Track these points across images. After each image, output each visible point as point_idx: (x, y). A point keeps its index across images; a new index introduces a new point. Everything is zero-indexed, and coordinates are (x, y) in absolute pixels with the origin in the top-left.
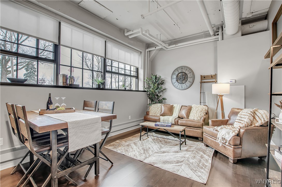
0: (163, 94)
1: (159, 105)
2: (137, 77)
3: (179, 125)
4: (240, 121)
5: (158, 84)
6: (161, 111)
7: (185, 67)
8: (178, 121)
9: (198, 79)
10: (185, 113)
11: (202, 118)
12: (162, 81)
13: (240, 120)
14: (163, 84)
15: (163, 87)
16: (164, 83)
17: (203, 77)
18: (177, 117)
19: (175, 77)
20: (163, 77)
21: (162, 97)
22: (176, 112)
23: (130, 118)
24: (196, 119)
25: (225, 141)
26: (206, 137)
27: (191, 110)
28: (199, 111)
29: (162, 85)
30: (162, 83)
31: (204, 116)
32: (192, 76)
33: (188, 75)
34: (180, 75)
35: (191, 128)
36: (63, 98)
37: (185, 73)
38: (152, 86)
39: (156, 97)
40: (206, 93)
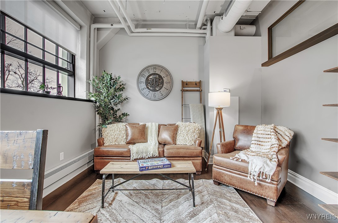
1: (121, 125)
2: (72, 74)
4: (258, 143)
5: (115, 90)
6: (127, 136)
7: (159, 66)
10: (171, 136)
11: (197, 141)
12: (121, 86)
13: (258, 141)
14: (122, 90)
15: (124, 94)
16: (124, 88)
17: (185, 84)
18: (158, 143)
19: (143, 80)
21: (121, 111)
22: (153, 136)
24: (188, 144)
25: (264, 177)
27: (178, 130)
29: (121, 91)
31: (200, 139)
32: (170, 80)
33: (164, 79)
34: (151, 77)
37: (160, 76)
38: (104, 91)
39: (111, 111)
40: (190, 106)
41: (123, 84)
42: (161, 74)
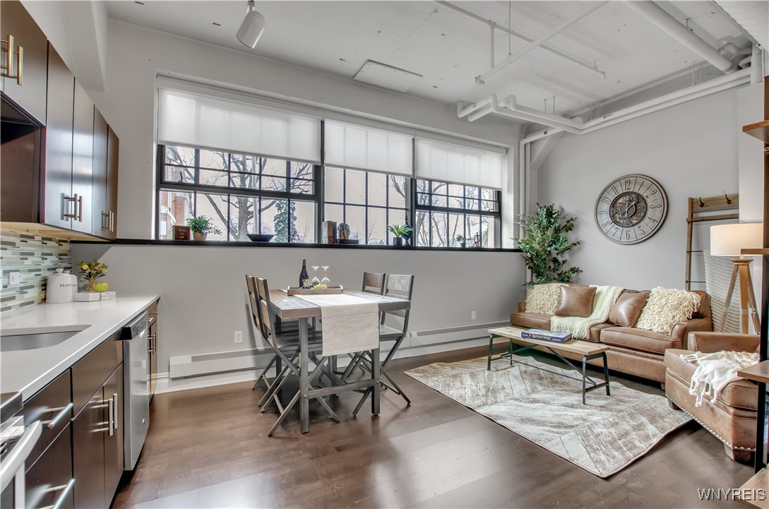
0: (571, 256)
1: (554, 286)
2: (498, 214)
3: (601, 343)
5: (557, 231)
6: (559, 302)
7: (636, 176)
8: (599, 332)
9: (680, 212)
10: (628, 311)
11: (677, 327)
12: (568, 222)
14: (571, 229)
15: (572, 236)
16: (572, 225)
17: (697, 205)
18: (603, 319)
19: (605, 207)
20: (570, 209)
21: (568, 264)
22: (603, 308)
23: (474, 317)
24: (656, 329)
25: (708, 393)
26: (672, 382)
27: (646, 302)
28: (668, 307)
29: (567, 231)
30: (569, 227)
31: (684, 323)
32: (660, 202)
33: (648, 200)
34: (621, 201)
35: (637, 352)
36: (326, 268)
37: (638, 195)
38: (538, 236)
39: (551, 264)
40: (705, 254)
42: (641, 192)
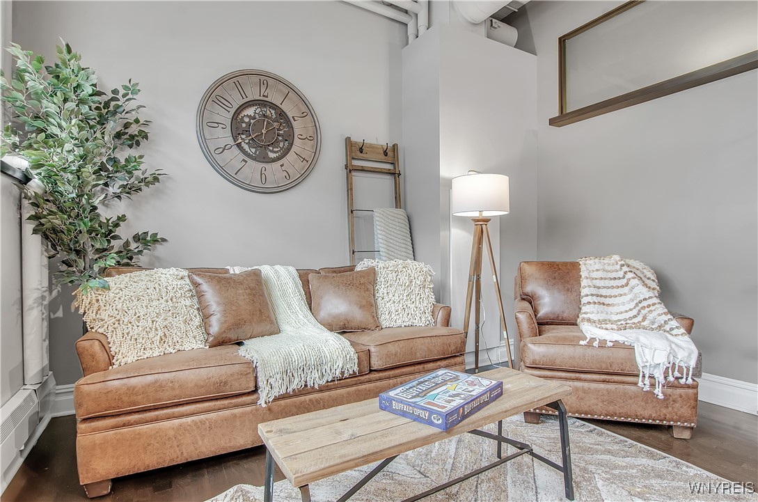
6: (205, 315)
7: (278, 80)
8: (368, 354)
13: (598, 296)
14: (138, 145)
17: (355, 149)
19: (224, 117)
27: (375, 283)
30: (137, 138)
32: (311, 131)
33: (295, 124)
40: (376, 214)
41: (137, 121)
42: (284, 108)
